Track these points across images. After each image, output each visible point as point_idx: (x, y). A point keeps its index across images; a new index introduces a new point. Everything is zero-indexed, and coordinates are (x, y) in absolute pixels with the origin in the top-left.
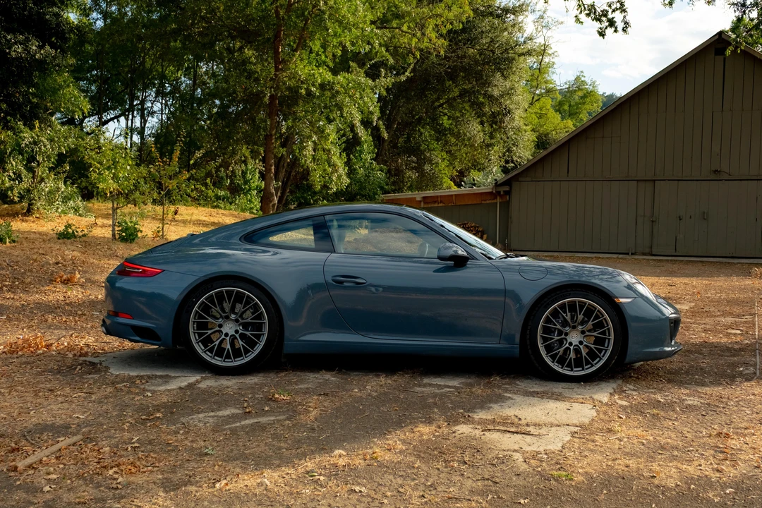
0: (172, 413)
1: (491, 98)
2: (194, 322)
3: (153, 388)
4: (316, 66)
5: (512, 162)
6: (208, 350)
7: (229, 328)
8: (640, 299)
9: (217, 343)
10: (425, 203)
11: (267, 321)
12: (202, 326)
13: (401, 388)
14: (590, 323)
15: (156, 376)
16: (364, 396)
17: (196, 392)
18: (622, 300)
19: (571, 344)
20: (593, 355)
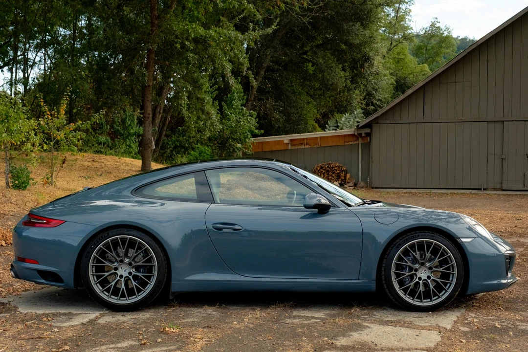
0: (78, 346)
1: (351, 45)
2: (93, 266)
3: (58, 324)
4: (190, 22)
5: (373, 104)
6: (105, 290)
7: (124, 271)
8: (480, 239)
9: (113, 284)
10: (292, 145)
11: (156, 263)
12: (100, 269)
13: (274, 320)
14: (437, 260)
15: (60, 314)
16: (242, 328)
17: (96, 327)
18: (463, 240)
19: (420, 279)
20: (439, 288)
